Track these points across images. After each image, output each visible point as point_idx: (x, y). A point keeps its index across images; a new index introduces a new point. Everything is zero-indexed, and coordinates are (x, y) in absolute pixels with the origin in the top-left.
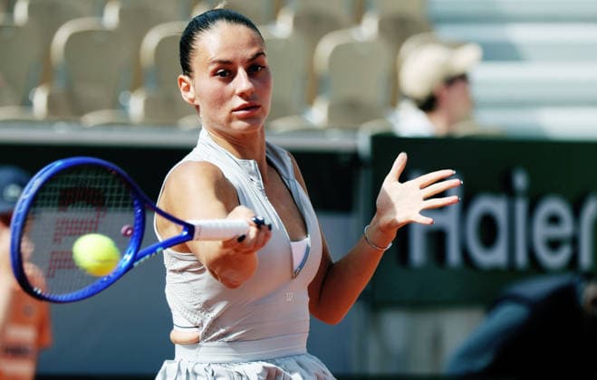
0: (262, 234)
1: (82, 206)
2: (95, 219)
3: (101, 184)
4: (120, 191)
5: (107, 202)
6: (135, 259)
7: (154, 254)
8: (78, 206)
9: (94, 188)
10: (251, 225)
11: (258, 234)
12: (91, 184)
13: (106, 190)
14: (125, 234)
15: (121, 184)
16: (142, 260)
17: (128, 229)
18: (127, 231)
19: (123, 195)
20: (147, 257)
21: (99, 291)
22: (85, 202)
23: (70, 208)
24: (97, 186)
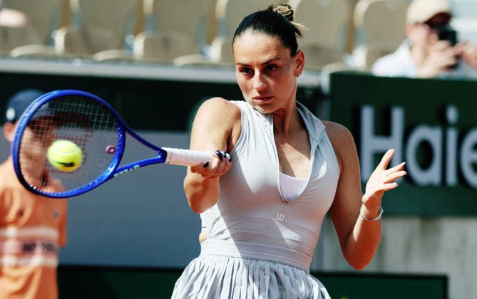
0: (223, 164)
1: (73, 127)
2: (84, 138)
3: (89, 112)
4: (105, 119)
5: (94, 126)
6: (115, 172)
7: (131, 169)
8: (69, 126)
9: (83, 114)
10: (215, 156)
11: (219, 164)
12: (81, 111)
13: (93, 117)
14: (109, 152)
15: (106, 113)
16: (121, 173)
17: (111, 148)
18: (109, 149)
19: (107, 122)
20: (126, 170)
21: (86, 192)
22: (76, 124)
23: (63, 127)
24: (87, 113)
